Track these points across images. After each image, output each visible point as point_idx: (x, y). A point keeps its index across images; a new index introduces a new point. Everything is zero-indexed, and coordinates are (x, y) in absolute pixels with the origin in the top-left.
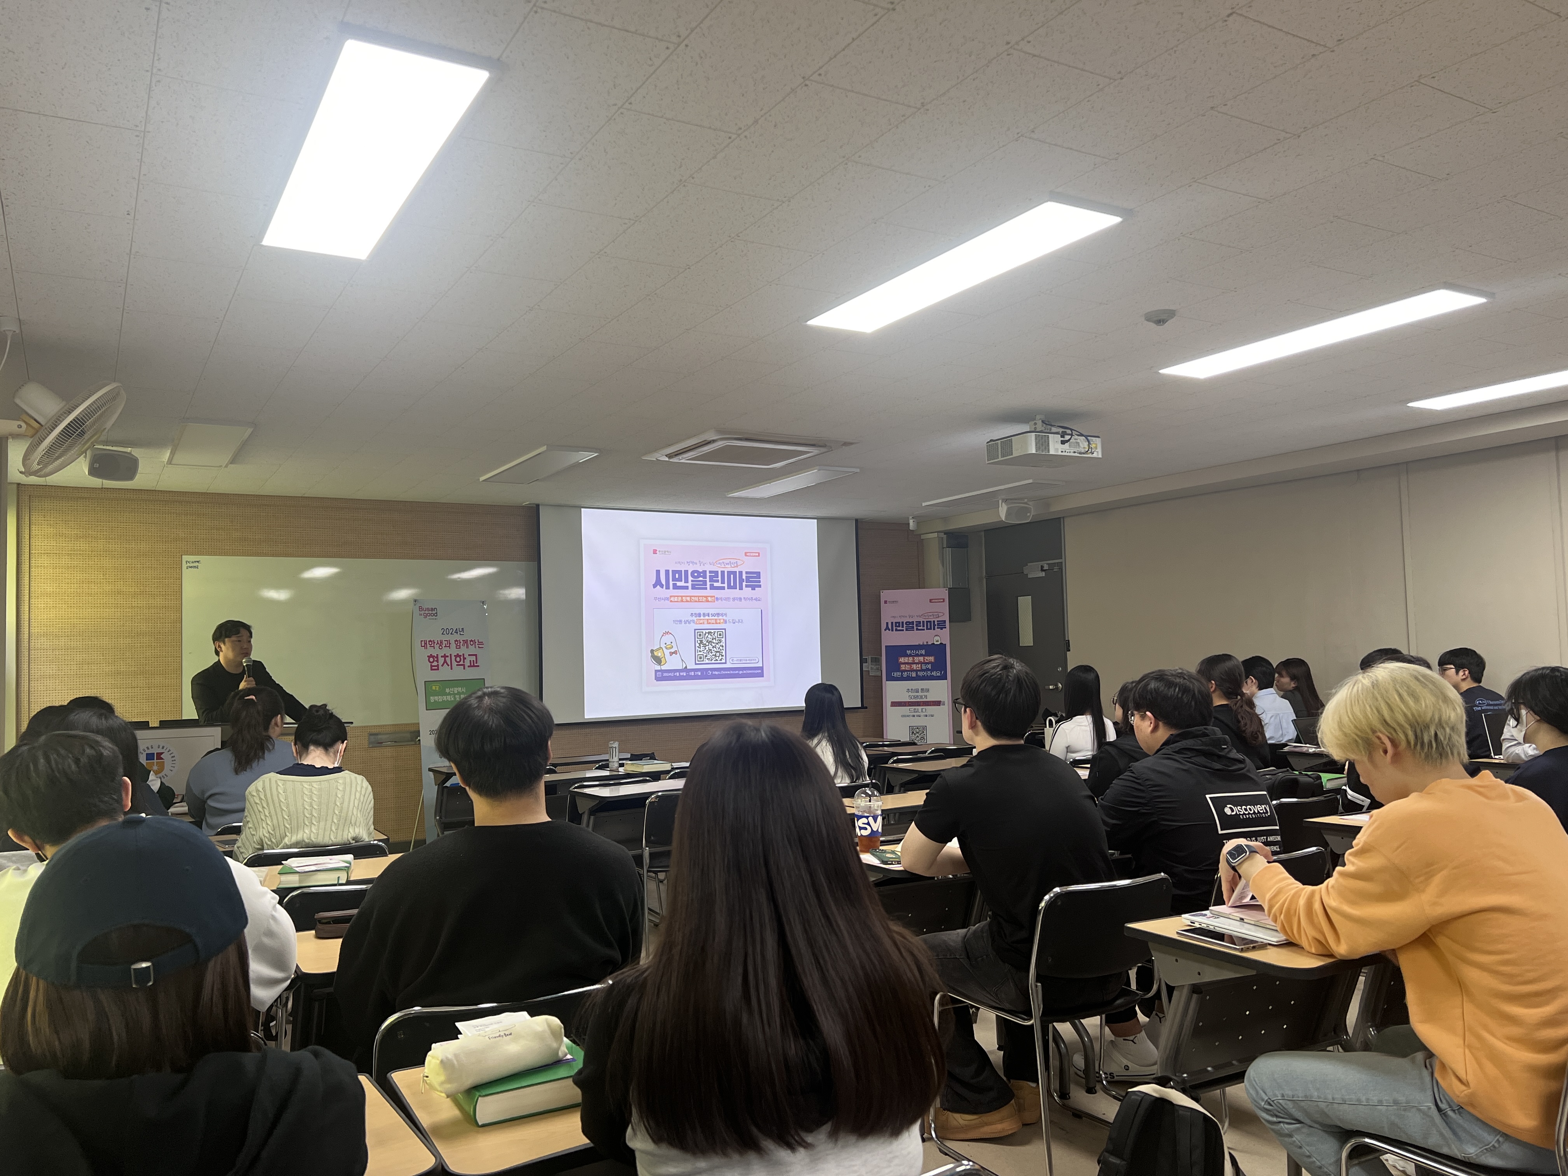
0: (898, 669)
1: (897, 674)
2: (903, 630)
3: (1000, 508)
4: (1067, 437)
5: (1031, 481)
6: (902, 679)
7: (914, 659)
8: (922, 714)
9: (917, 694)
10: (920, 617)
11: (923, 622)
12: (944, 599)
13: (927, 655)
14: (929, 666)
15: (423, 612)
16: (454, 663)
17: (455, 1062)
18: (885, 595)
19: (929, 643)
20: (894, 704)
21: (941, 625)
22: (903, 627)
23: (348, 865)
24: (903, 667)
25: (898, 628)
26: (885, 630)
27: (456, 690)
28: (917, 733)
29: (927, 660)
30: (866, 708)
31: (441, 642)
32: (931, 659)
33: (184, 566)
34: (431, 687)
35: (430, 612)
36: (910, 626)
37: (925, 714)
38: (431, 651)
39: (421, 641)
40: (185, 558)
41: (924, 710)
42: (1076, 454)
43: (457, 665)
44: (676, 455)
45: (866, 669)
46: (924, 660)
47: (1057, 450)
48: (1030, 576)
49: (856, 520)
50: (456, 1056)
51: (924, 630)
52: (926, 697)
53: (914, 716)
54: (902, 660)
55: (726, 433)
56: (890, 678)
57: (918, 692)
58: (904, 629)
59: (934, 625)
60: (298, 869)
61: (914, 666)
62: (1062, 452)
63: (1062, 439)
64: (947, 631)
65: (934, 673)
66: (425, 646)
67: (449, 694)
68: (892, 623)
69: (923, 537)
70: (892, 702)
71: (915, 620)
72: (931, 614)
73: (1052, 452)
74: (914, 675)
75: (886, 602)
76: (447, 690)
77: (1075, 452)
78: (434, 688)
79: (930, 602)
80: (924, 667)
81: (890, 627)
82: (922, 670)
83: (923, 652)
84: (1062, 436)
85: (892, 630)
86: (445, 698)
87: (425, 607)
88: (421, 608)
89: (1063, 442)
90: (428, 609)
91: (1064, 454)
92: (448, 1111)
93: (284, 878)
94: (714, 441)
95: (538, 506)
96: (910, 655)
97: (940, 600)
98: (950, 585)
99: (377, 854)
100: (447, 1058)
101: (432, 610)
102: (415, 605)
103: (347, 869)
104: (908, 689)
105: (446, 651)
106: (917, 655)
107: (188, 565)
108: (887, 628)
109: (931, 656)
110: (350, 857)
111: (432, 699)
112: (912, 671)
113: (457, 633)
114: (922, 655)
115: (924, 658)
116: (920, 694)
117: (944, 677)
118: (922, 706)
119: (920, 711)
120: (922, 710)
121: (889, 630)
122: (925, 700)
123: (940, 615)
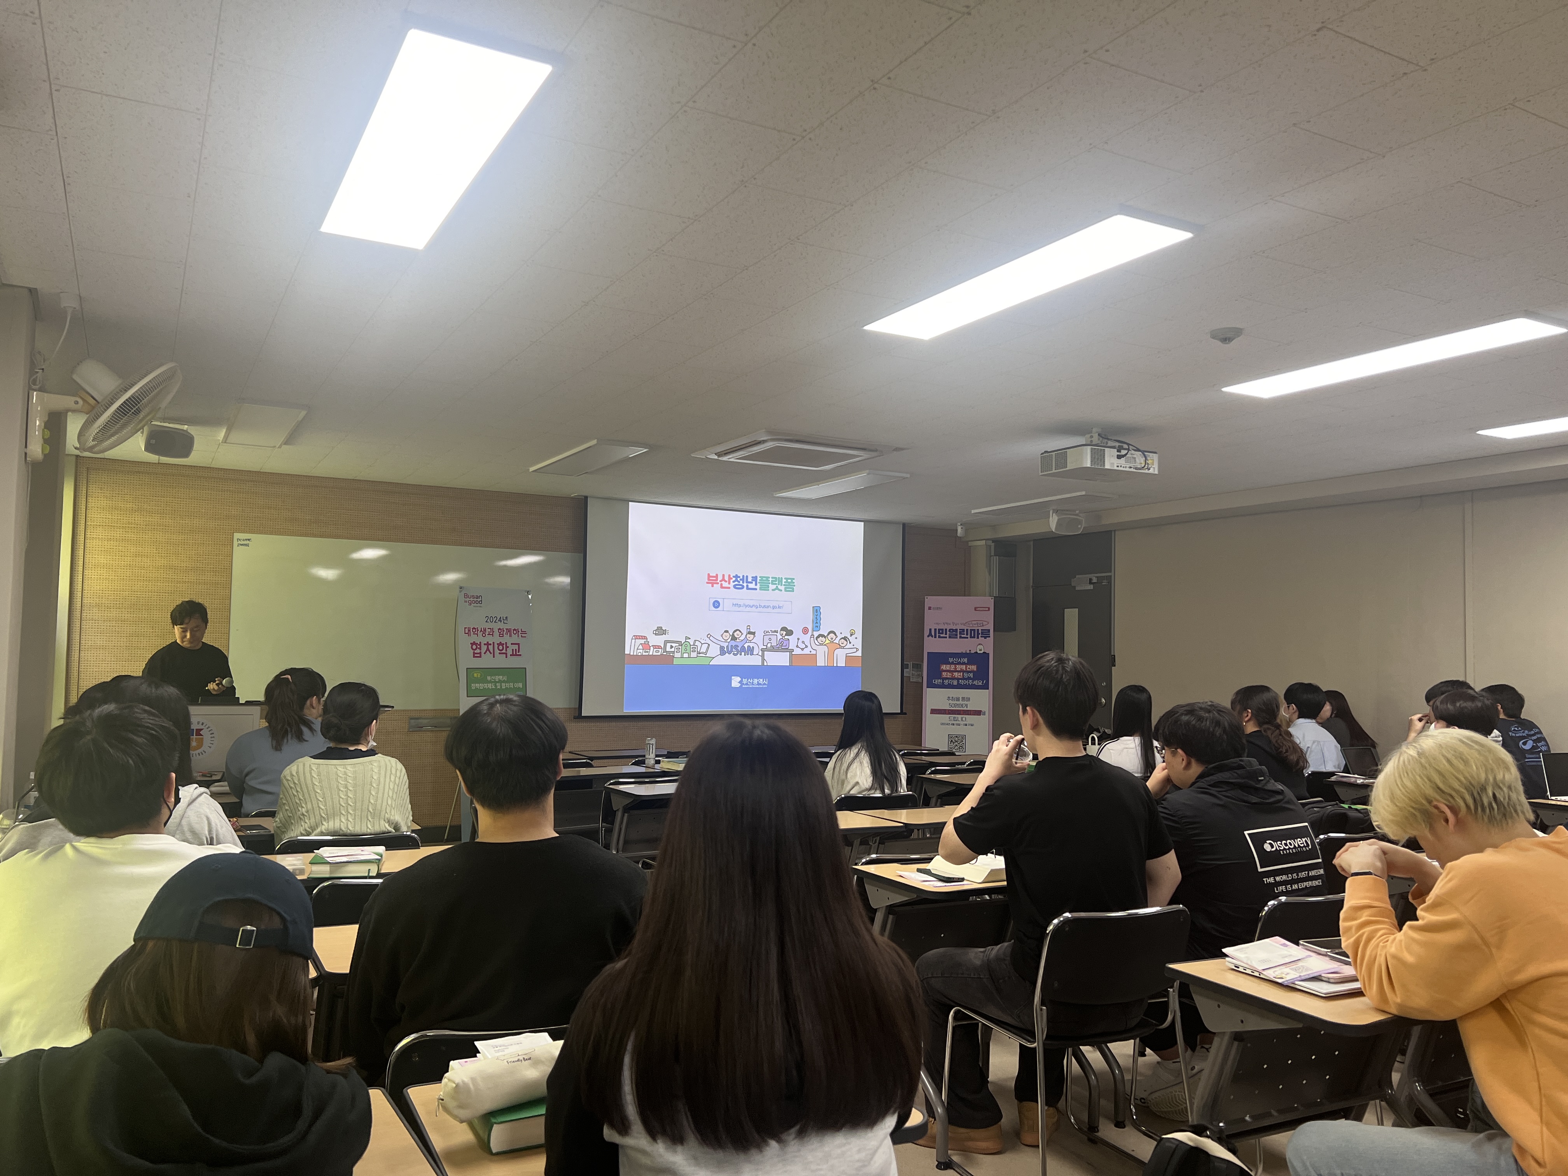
0: (940, 677)
1: (938, 681)
2: (946, 637)
3: (1051, 518)
4: (1123, 452)
5: (1084, 493)
6: (942, 686)
7: (956, 667)
8: (962, 723)
9: (958, 702)
10: (964, 625)
11: (967, 630)
12: (989, 608)
13: (969, 663)
15: (468, 599)
16: (497, 651)
17: (471, 1086)
18: (930, 601)
19: (972, 652)
20: (934, 711)
21: (985, 634)
22: (946, 634)
23: (379, 857)
24: (944, 674)
25: (942, 635)
26: (928, 636)
27: (497, 678)
28: (956, 741)
29: (969, 668)
30: (905, 714)
31: (485, 630)
32: (974, 668)
33: (236, 543)
34: (473, 675)
35: (475, 600)
36: (953, 634)
37: (965, 723)
38: (474, 638)
39: (465, 628)
40: (237, 536)
41: (964, 719)
42: (1132, 470)
43: (500, 653)
44: (725, 454)
45: (908, 675)
46: (966, 669)
47: (1112, 464)
48: (1078, 588)
49: (904, 525)
50: (473, 1079)
51: (967, 638)
52: (966, 706)
53: (953, 724)
54: (944, 667)
55: (776, 435)
56: (931, 685)
57: (959, 700)
58: (948, 636)
59: (978, 634)
60: (329, 860)
61: (956, 674)
62: (1118, 466)
63: (1119, 453)
64: (991, 640)
65: (976, 682)
66: (469, 634)
67: (490, 682)
68: (935, 629)
69: (970, 544)
70: (931, 710)
71: (959, 627)
72: (975, 622)
73: (1107, 466)
74: (955, 683)
75: (930, 608)
76: (489, 678)
77: (1130, 467)
78: (475, 675)
79: (975, 610)
80: (966, 675)
81: (933, 635)
82: (963, 679)
83: (966, 660)
84: (1119, 451)
85: (935, 637)
86: (486, 686)
87: (470, 594)
88: (466, 596)
89: (1119, 457)
90: (473, 597)
91: (1120, 468)
92: (463, 1135)
93: (315, 868)
94: (764, 442)
95: (586, 498)
96: (952, 663)
97: (985, 609)
98: (996, 593)
99: (409, 846)
100: (463, 1081)
101: (478, 597)
102: (460, 591)
103: (378, 862)
104: (949, 698)
105: (490, 639)
106: (959, 663)
107: (239, 542)
108: (930, 635)
109: (974, 665)
110: (381, 849)
111: (474, 686)
112: (953, 678)
113: (501, 621)
114: (963, 664)
115: (966, 667)
116: (961, 702)
117: (985, 687)
118: (963, 714)
119: (960, 719)
120: (962, 718)
121: (932, 637)
122: (965, 709)
123: (985, 623)
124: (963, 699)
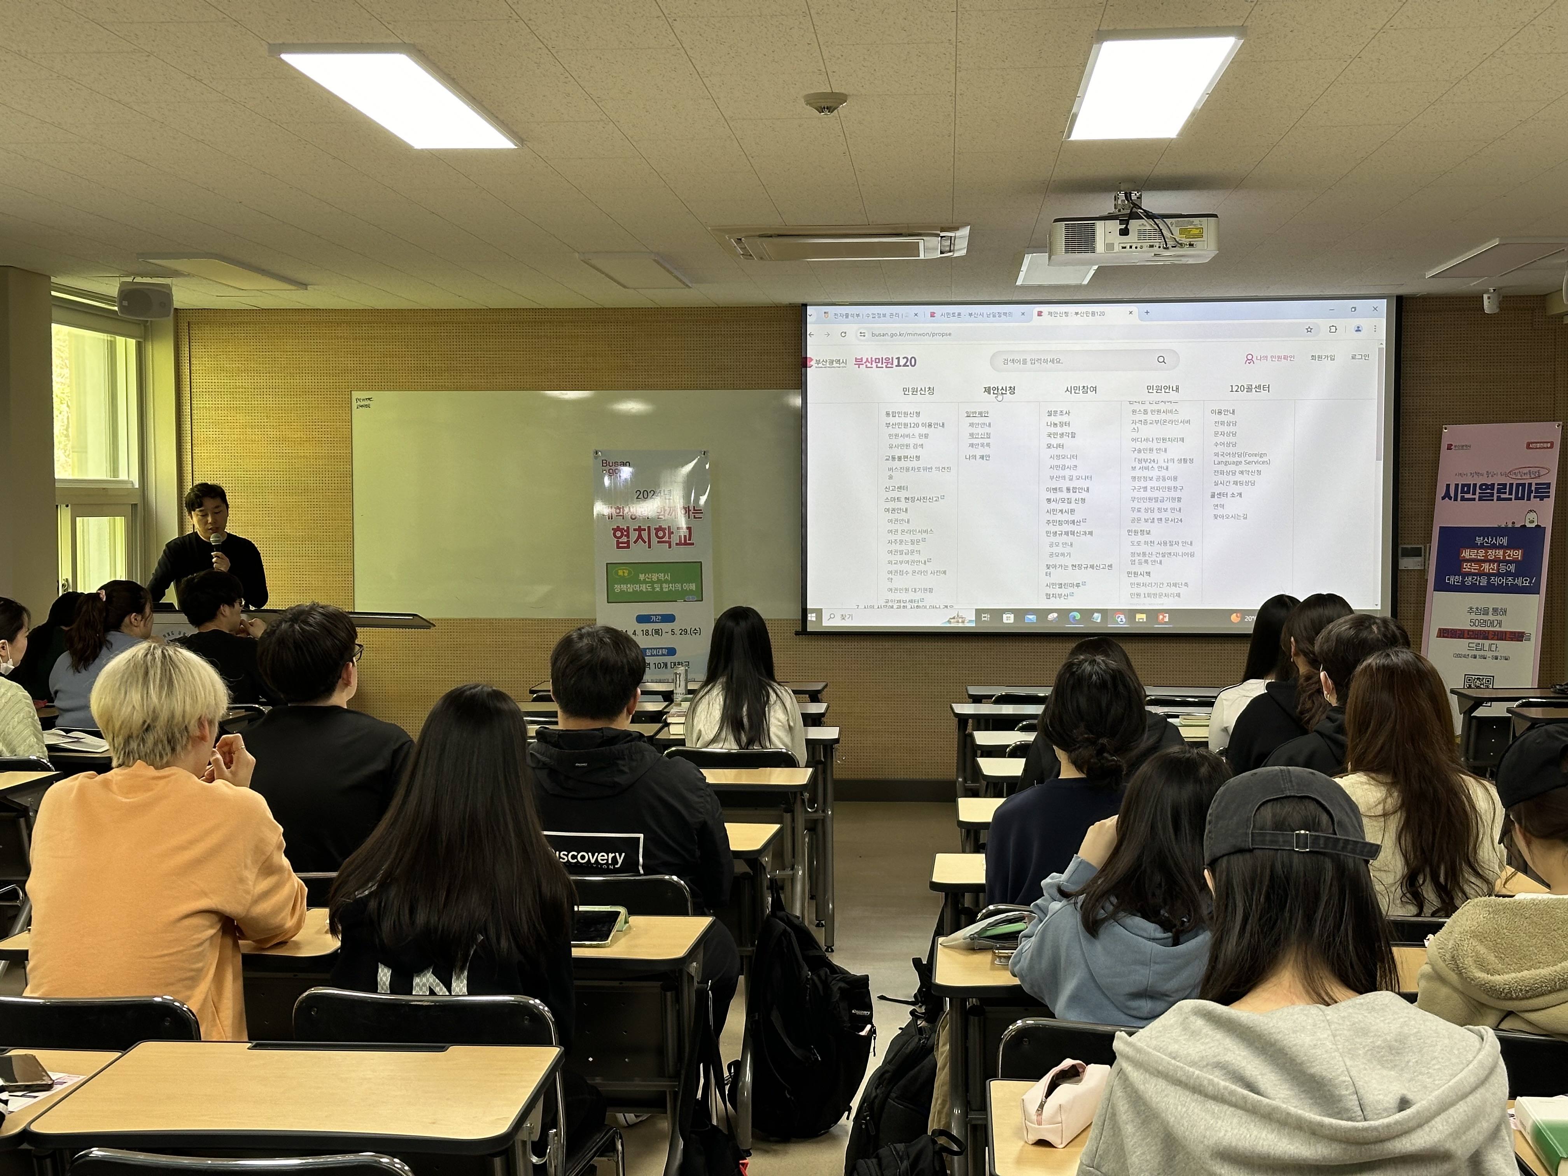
0: (1458, 571)
1: (1454, 580)
2: (1474, 500)
6: (1462, 588)
7: (1486, 552)
8: (1489, 654)
9: (1485, 617)
10: (1507, 475)
11: (1511, 485)
13: (1511, 546)
14: (1512, 568)
15: (608, 467)
16: (654, 540)
19: (1517, 525)
20: (1444, 633)
21: (1542, 491)
22: (1474, 494)
24: (1467, 567)
25: (1467, 496)
26: (1443, 498)
27: (653, 577)
28: (1478, 686)
29: (1509, 555)
32: (1518, 554)
33: (355, 404)
34: (617, 573)
36: (1487, 492)
37: (1495, 654)
38: (618, 522)
40: (356, 395)
41: (1493, 648)
43: (659, 542)
46: (1504, 556)
47: (1111, 248)
51: (1511, 499)
52: (1500, 623)
53: (1475, 657)
54: (1466, 554)
56: (1441, 586)
57: (1486, 614)
58: (1477, 497)
59: (1530, 492)
61: (1486, 567)
62: (1123, 251)
64: (1550, 503)
65: (1519, 582)
66: (610, 516)
67: (645, 582)
68: (1457, 485)
70: (1440, 630)
71: (1497, 480)
72: (1526, 471)
74: (1484, 582)
76: (642, 577)
78: (620, 573)
80: (1503, 568)
81: (1452, 495)
82: (1498, 574)
85: (1456, 499)
86: (637, 587)
87: (612, 460)
88: (605, 463)
89: (1124, 232)
90: (616, 464)
96: (1482, 547)
102: (596, 457)
104: (1471, 608)
105: (643, 522)
106: (1494, 547)
107: (359, 403)
108: (1447, 495)
109: (1518, 548)
111: (617, 588)
112: (1480, 574)
114: (1501, 547)
115: (1504, 553)
116: (1491, 617)
117: (1533, 590)
118: (1492, 639)
119: (1486, 648)
120: (1491, 645)
121: (1450, 498)
122: (1497, 629)
123: (1543, 472)
124: (1495, 610)
